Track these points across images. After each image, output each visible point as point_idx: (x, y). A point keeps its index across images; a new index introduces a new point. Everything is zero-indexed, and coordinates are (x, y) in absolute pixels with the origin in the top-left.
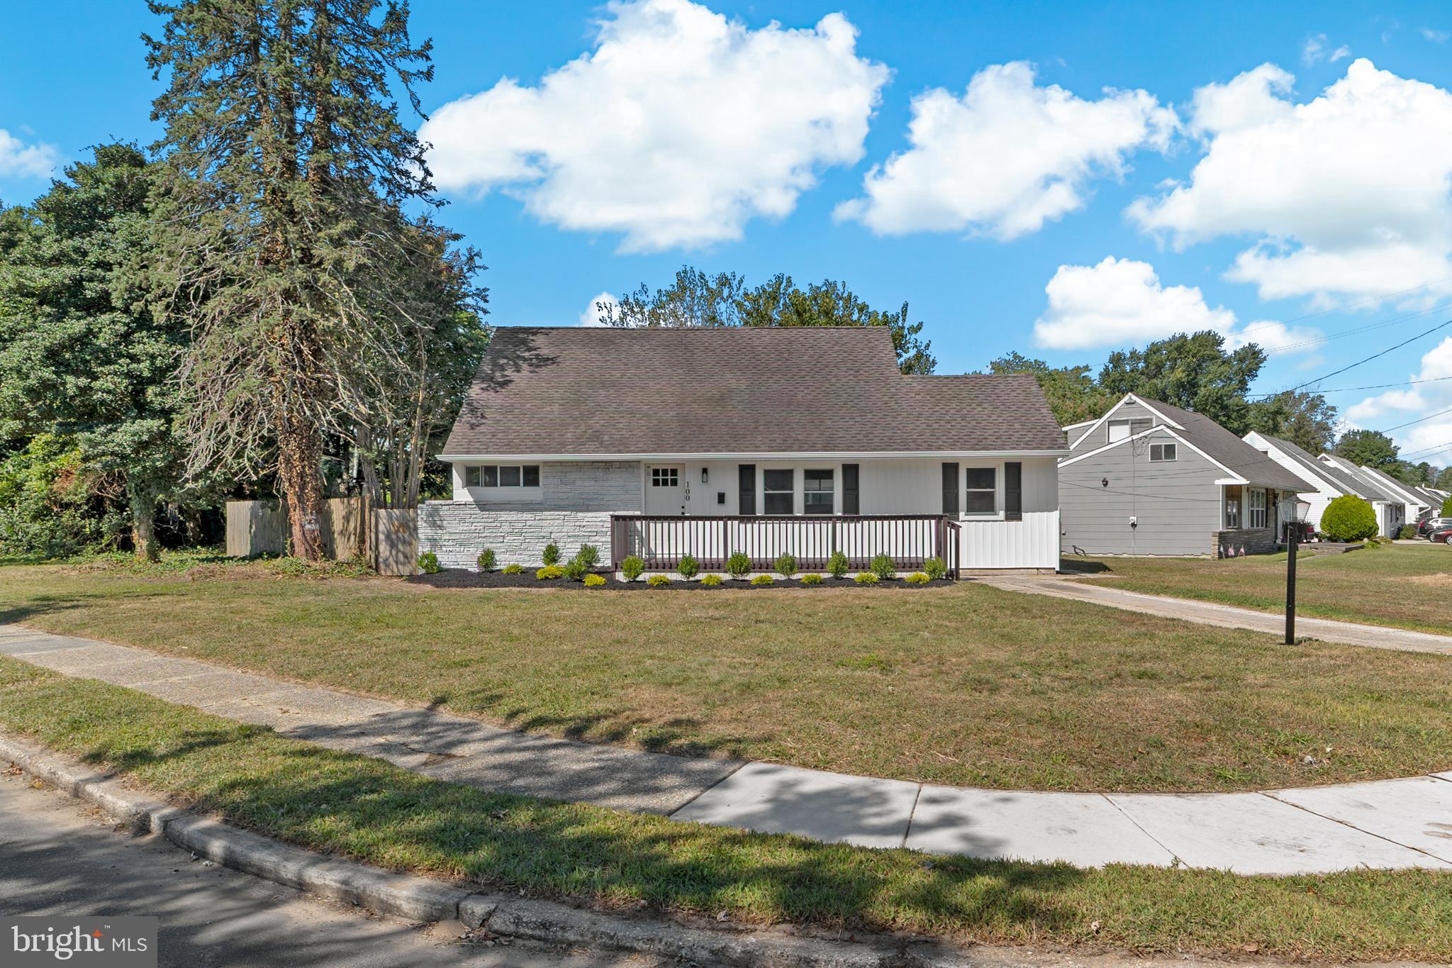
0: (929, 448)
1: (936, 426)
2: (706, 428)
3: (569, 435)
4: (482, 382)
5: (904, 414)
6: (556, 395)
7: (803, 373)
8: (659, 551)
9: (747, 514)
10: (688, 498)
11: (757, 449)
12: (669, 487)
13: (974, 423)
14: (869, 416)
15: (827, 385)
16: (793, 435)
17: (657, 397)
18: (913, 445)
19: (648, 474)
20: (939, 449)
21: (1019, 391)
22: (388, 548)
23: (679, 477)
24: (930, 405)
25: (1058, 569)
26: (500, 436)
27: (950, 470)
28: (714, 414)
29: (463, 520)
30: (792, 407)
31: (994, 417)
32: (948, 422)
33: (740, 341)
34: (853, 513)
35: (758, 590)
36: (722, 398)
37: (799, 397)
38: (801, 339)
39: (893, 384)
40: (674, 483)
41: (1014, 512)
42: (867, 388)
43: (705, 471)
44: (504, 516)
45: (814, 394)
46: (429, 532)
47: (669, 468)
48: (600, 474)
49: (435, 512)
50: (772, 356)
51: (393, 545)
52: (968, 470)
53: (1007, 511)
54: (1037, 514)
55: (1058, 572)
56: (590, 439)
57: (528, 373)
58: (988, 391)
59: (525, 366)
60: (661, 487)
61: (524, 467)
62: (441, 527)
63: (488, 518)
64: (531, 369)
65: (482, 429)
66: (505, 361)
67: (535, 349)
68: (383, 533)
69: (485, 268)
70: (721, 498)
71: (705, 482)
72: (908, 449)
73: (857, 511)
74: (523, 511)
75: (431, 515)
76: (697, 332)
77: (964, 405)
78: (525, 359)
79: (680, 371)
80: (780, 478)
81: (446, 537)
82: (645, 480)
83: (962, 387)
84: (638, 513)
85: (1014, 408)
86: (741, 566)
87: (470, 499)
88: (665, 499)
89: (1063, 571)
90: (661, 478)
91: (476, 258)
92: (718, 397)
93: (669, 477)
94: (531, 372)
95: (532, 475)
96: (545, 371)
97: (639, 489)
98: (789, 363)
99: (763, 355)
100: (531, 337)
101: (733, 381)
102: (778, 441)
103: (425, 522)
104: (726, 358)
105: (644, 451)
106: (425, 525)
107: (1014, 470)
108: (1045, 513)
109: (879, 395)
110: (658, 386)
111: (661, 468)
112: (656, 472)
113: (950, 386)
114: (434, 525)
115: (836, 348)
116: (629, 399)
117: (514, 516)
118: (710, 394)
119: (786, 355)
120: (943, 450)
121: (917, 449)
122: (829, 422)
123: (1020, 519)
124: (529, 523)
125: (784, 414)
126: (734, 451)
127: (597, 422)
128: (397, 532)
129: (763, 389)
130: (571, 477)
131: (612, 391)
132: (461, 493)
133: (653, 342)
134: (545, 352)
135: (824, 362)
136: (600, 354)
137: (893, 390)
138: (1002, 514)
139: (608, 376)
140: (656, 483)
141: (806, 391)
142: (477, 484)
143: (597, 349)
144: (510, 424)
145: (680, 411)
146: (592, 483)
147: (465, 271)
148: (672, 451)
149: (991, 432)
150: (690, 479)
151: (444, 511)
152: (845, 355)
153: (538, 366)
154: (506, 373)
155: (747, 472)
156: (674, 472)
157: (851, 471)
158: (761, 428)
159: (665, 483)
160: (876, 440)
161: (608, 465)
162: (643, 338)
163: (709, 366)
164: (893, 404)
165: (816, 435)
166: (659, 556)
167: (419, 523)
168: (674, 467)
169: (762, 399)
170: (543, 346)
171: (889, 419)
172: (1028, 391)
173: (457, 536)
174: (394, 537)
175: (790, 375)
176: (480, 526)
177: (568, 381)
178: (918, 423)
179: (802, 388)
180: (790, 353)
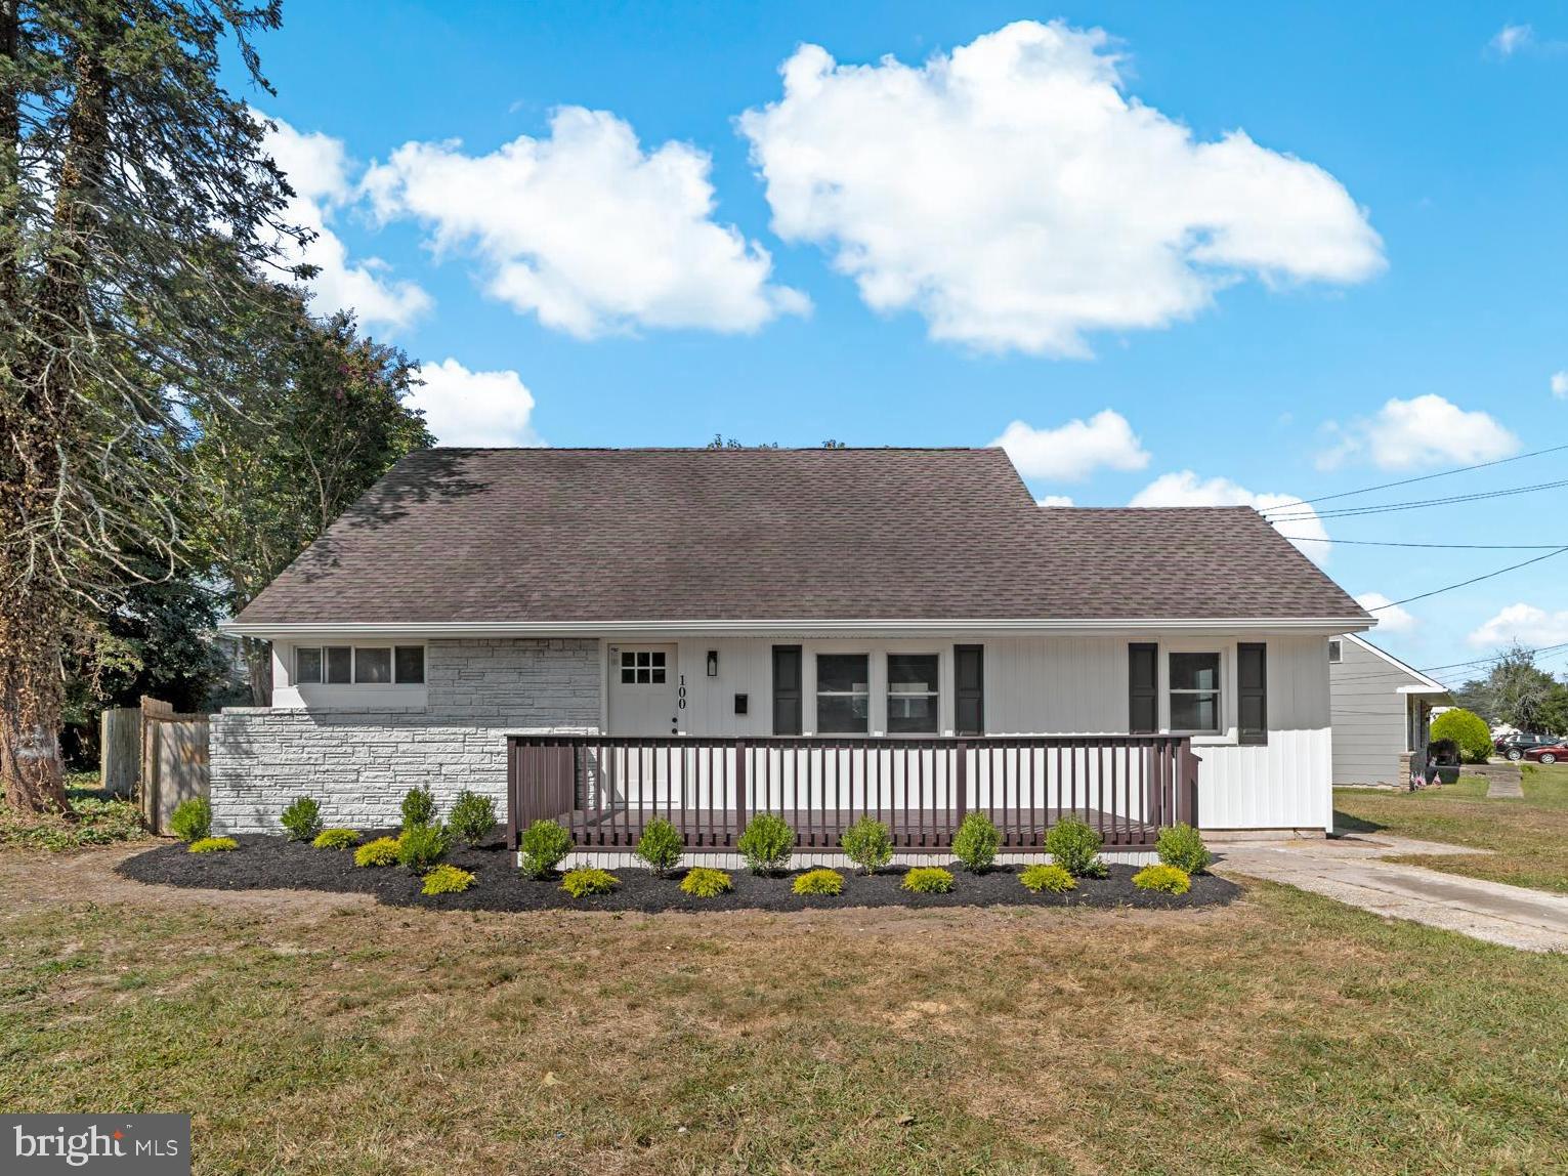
0: (1116, 613)
1: (1117, 579)
2: (716, 581)
3: (472, 592)
4: (357, 515)
5: (1058, 562)
6: (472, 532)
7: (879, 504)
8: (634, 796)
9: (786, 733)
10: (682, 704)
11: (804, 613)
12: (651, 686)
13: (1182, 575)
14: (998, 563)
15: (919, 520)
16: (867, 591)
17: (638, 535)
18: (1086, 609)
19: (615, 662)
20: (1134, 614)
21: (1237, 529)
22: (176, 787)
23: (668, 668)
24: (1097, 549)
25: (1330, 830)
26: (350, 593)
27: (1142, 655)
28: (732, 559)
29: (286, 742)
30: (864, 550)
31: (1213, 566)
32: (1136, 573)
33: (777, 465)
34: (972, 730)
35: (809, 912)
36: (747, 537)
37: (875, 535)
38: (873, 462)
39: (1027, 519)
40: (660, 677)
41: (1254, 730)
42: (986, 524)
43: (712, 656)
44: (359, 734)
45: (899, 532)
46: (229, 763)
47: (651, 651)
48: (528, 661)
49: (236, 728)
50: (827, 482)
51: (183, 784)
52: (1173, 656)
53: (1241, 727)
54: (1295, 733)
55: (1329, 836)
56: (507, 599)
57: (435, 504)
58: (1188, 529)
59: (435, 495)
60: (636, 686)
61: (398, 650)
62: (249, 754)
63: (331, 738)
64: (444, 498)
65: (326, 582)
66: (407, 488)
67: (460, 474)
68: (168, 762)
69: (422, 383)
70: (741, 705)
71: (712, 674)
72: (1078, 615)
73: (980, 729)
74: (393, 725)
75: (231, 732)
76: (713, 454)
77: (1155, 549)
78: (438, 486)
79: (682, 502)
80: (843, 669)
81: (258, 771)
82: (606, 671)
83: (1141, 523)
84: (593, 731)
85: (1240, 552)
86: (770, 846)
87: (301, 705)
88: (643, 708)
89: (1338, 834)
90: (636, 668)
91: (410, 371)
92: (739, 535)
93: (651, 668)
94: (441, 502)
95: (410, 664)
96: (462, 502)
97: (597, 687)
98: (854, 491)
99: (813, 482)
100: (459, 460)
101: (764, 513)
102: (844, 602)
103: (223, 744)
104: (756, 485)
105: (599, 618)
106: (222, 750)
107: (1253, 655)
108: (1309, 732)
109: (1007, 534)
110: (642, 521)
111: (636, 651)
112: (628, 658)
113: (1122, 522)
114: (236, 749)
115: (927, 473)
116: (592, 538)
117: (376, 735)
118: (725, 532)
119: (849, 482)
120: (1141, 616)
121: (1095, 616)
122: (929, 573)
123: (1264, 742)
124: (402, 747)
125: (851, 560)
126: (762, 617)
127: (525, 573)
128: (190, 761)
129: (815, 525)
130: (476, 666)
131: (564, 528)
132: (287, 696)
133: (645, 466)
134: (474, 477)
135: (911, 490)
136: (558, 479)
137: (1029, 527)
138: (1232, 734)
139: (564, 507)
140: (628, 677)
141: (886, 528)
142: (316, 678)
143: (556, 473)
144: (377, 574)
145: (673, 555)
146: (515, 677)
147: (394, 386)
148: (651, 617)
149: (1217, 589)
150: (686, 668)
151: (255, 726)
152: (942, 481)
153: (455, 495)
154: (401, 503)
155: (786, 657)
156: (659, 659)
157: (970, 656)
158: (812, 581)
159: (644, 677)
160: (1018, 600)
161: (541, 644)
162: (629, 461)
163: (730, 495)
164: (1033, 546)
165: (908, 591)
166: (633, 806)
167: (212, 747)
168: (658, 650)
169: (811, 539)
170: (473, 471)
171: (1031, 568)
172: (1253, 529)
173: (278, 770)
174: (184, 768)
175: (857, 507)
176: (316, 754)
177: (497, 514)
178: (1085, 574)
179: (879, 524)
180: (856, 479)
